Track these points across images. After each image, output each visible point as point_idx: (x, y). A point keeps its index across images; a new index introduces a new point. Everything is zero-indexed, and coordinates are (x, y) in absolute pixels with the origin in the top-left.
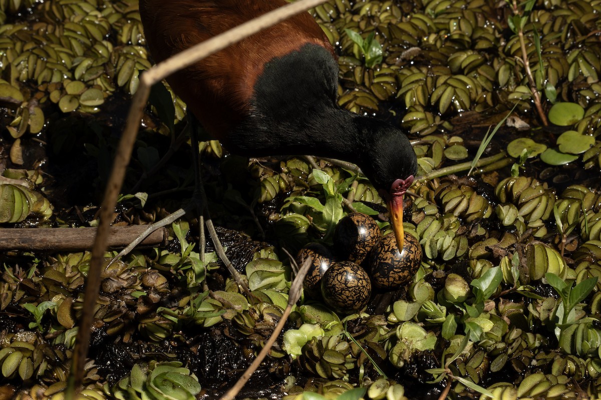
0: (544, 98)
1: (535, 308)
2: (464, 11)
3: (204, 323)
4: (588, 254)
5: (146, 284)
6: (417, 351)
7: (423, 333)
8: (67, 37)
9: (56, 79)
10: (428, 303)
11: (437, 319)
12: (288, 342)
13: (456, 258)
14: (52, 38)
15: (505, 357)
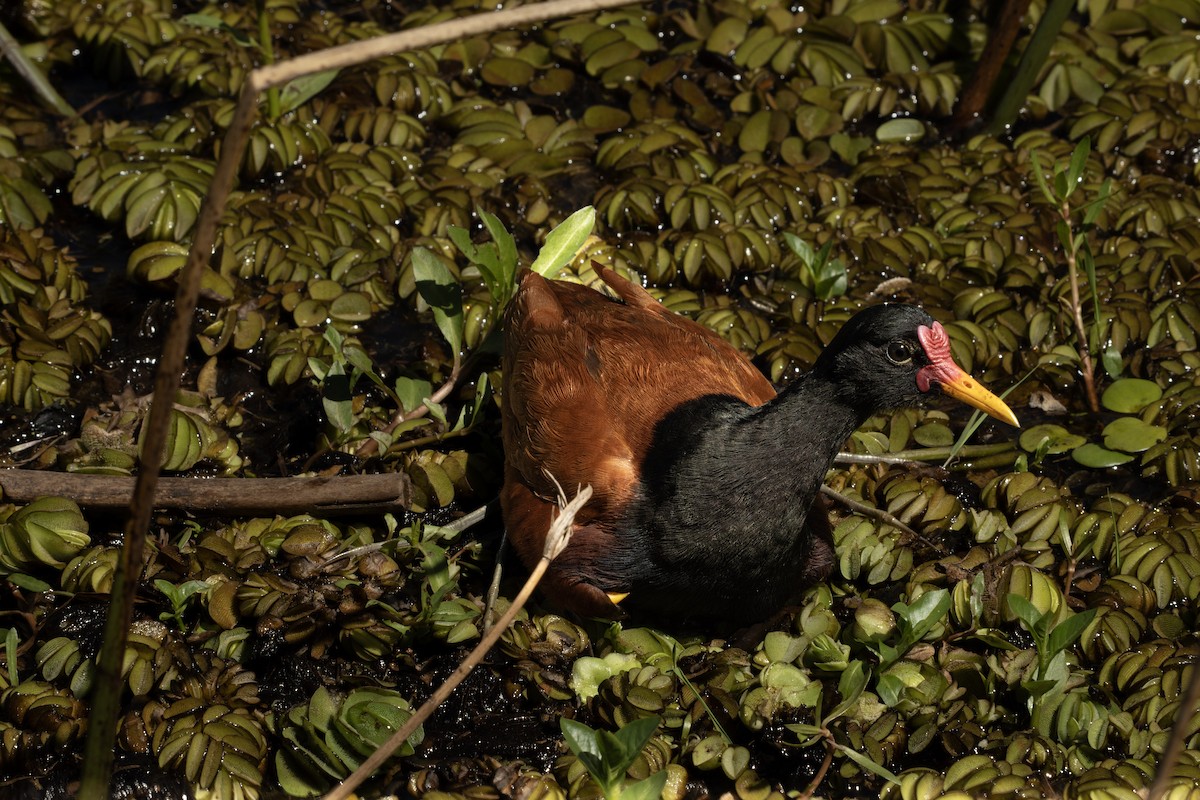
0: (1100, 369)
1: (999, 664)
2: (996, 231)
3: (447, 636)
4: (1109, 595)
5: (364, 571)
6: (786, 705)
7: (804, 681)
8: (330, 217)
9: (299, 276)
10: (822, 639)
11: (832, 663)
12: (580, 676)
13: (888, 581)
14: (305, 217)
15: (933, 730)
